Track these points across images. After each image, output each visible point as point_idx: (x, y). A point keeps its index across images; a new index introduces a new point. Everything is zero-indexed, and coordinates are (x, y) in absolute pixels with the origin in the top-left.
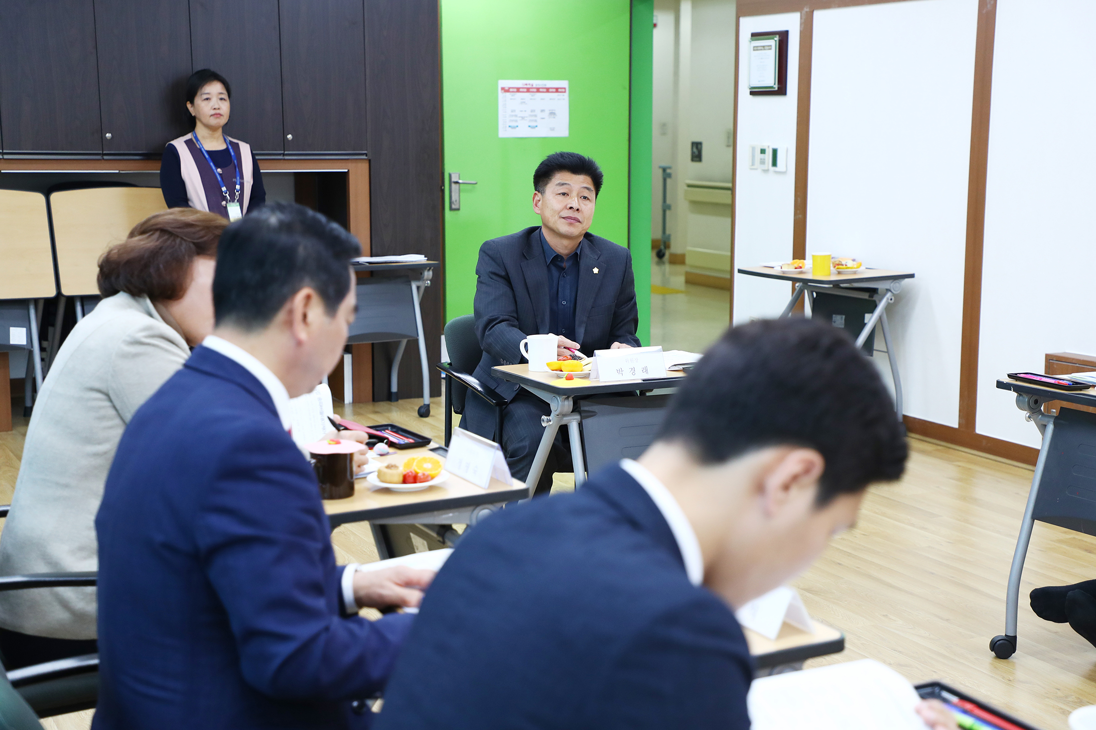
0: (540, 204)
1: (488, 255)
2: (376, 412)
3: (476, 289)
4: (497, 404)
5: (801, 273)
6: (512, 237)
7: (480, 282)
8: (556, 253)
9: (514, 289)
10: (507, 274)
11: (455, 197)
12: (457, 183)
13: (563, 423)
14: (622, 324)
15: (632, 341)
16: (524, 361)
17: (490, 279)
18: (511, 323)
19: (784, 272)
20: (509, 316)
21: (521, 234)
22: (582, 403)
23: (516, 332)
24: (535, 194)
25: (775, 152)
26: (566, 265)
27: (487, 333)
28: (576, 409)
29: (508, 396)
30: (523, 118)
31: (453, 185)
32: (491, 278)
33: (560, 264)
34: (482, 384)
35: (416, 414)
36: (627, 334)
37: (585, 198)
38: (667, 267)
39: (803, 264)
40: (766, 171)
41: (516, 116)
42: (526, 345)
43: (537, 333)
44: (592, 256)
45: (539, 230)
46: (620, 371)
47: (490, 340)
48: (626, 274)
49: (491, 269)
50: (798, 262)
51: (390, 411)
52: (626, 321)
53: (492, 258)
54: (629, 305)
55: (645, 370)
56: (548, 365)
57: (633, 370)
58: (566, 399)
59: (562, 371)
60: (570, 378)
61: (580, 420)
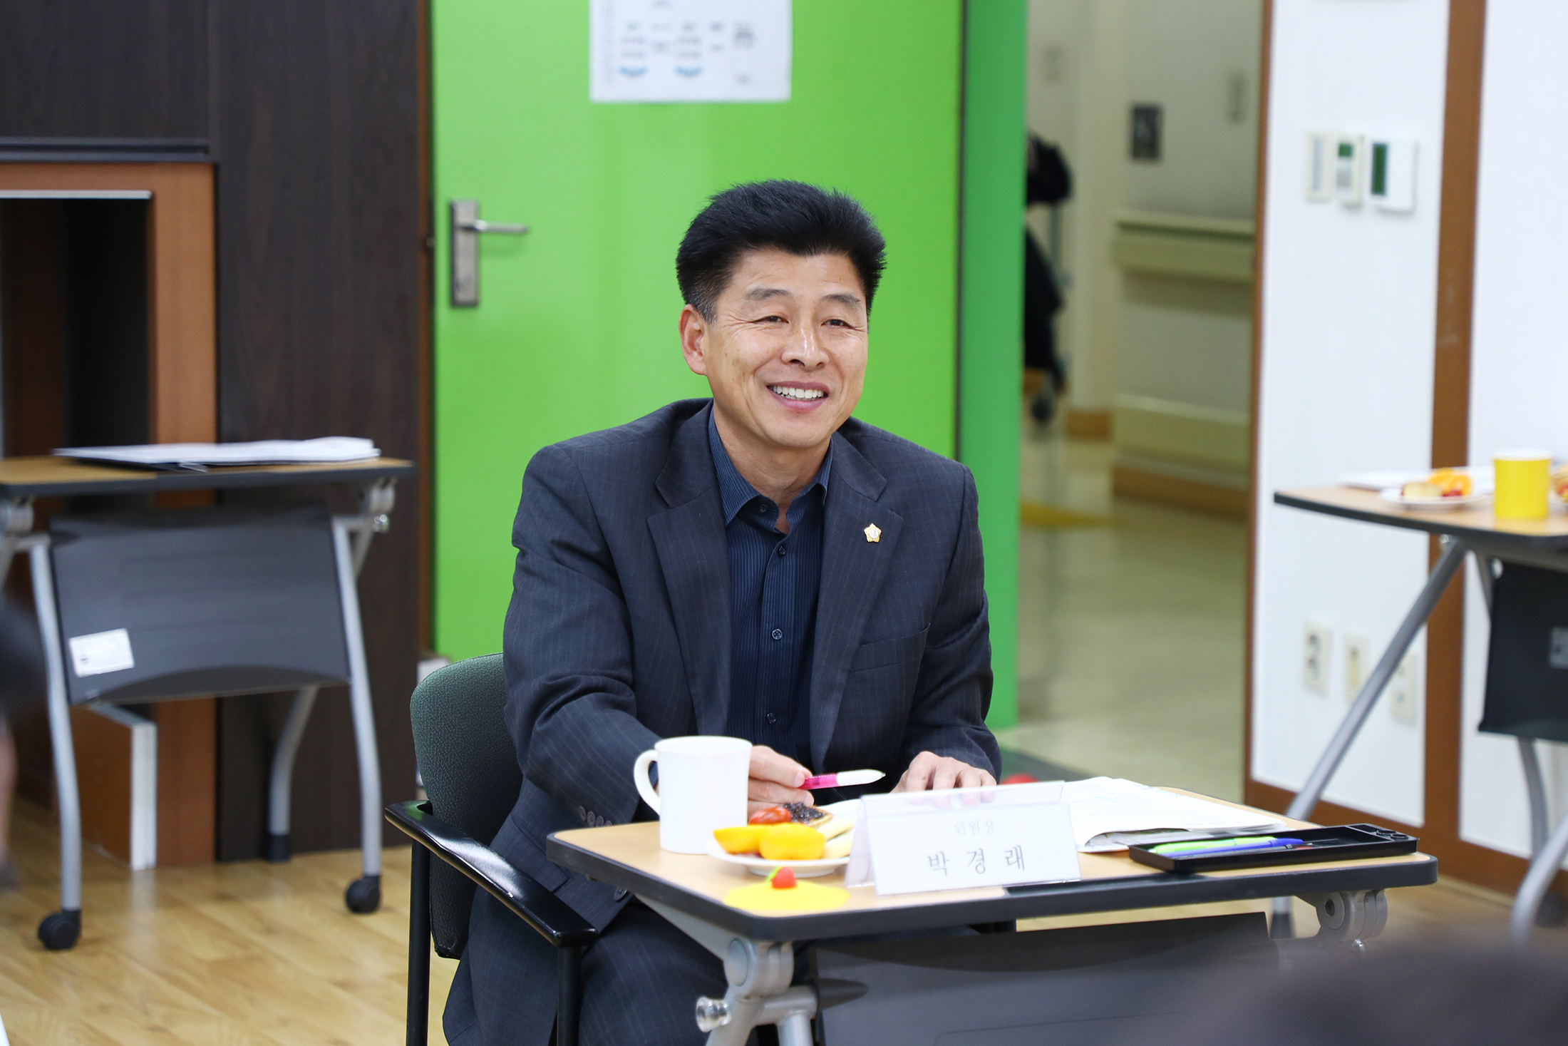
0: (703, 342)
1: (552, 491)
2: (223, 897)
3: (512, 588)
4: (565, 942)
5: (1460, 508)
6: (620, 437)
7: (524, 570)
8: (752, 490)
9: (627, 595)
10: (606, 549)
11: (464, 270)
12: (470, 229)
13: (764, 1018)
14: (943, 690)
15: (974, 743)
16: (645, 814)
17: (555, 564)
18: (612, 696)
19: (1409, 507)
20: (609, 676)
21: (649, 426)
22: (822, 956)
23: (622, 725)
24: (687, 313)
25: (1380, 153)
26: (782, 522)
27: (538, 728)
28: (803, 977)
29: (597, 916)
30: (660, 47)
31: (463, 239)
32: (559, 562)
33: (763, 521)
34: (524, 876)
35: (339, 903)
36: (959, 721)
37: (836, 322)
38: (1062, 451)
39: (1466, 480)
40: (1353, 207)
41: (640, 41)
42: (653, 767)
43: (692, 730)
44: (860, 489)
45: (701, 414)
46: (938, 861)
47: (547, 749)
48: (960, 543)
49: (557, 535)
50: (1451, 476)
51: (263, 892)
52: (955, 681)
53: (565, 503)
54: (967, 635)
55: (1017, 857)
56: (719, 837)
57: (978, 856)
58: (771, 948)
59: (759, 855)
60: (784, 881)
61: (814, 1009)
